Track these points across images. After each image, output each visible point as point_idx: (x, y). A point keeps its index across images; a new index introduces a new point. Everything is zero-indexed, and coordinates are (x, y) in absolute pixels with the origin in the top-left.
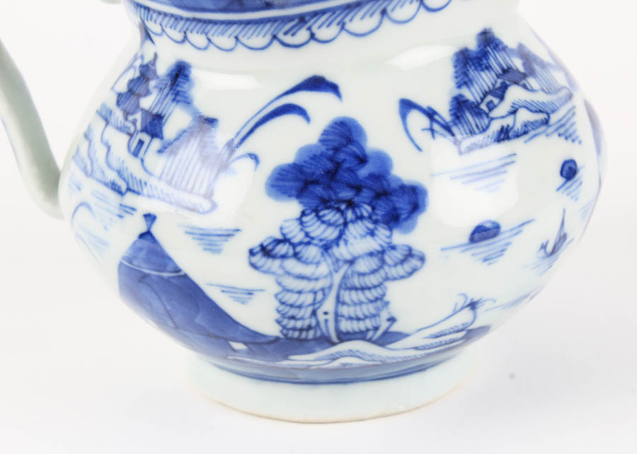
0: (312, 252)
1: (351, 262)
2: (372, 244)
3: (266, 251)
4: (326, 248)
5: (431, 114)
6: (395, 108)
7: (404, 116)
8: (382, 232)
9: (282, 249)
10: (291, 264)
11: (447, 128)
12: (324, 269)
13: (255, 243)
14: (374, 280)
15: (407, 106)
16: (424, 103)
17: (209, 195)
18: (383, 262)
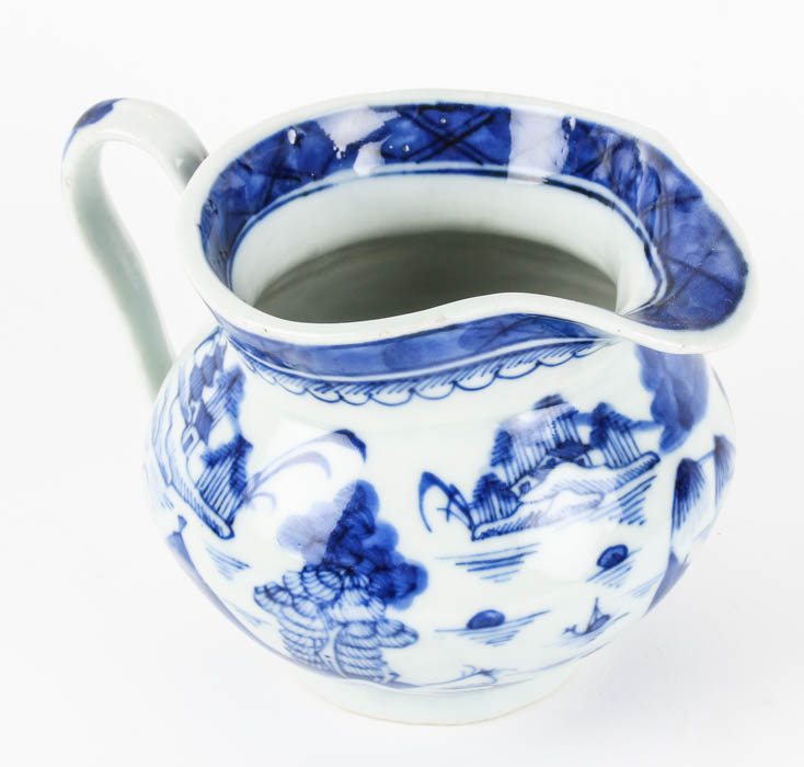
0: (309, 607)
1: (345, 625)
2: (365, 614)
3: (269, 592)
4: (322, 606)
5: (452, 493)
6: (416, 480)
7: (422, 491)
8: (376, 605)
9: (283, 596)
10: (289, 611)
11: (466, 510)
12: (319, 624)
13: (261, 583)
14: (368, 643)
15: (429, 480)
16: (447, 480)
17: (229, 522)
18: (375, 632)
